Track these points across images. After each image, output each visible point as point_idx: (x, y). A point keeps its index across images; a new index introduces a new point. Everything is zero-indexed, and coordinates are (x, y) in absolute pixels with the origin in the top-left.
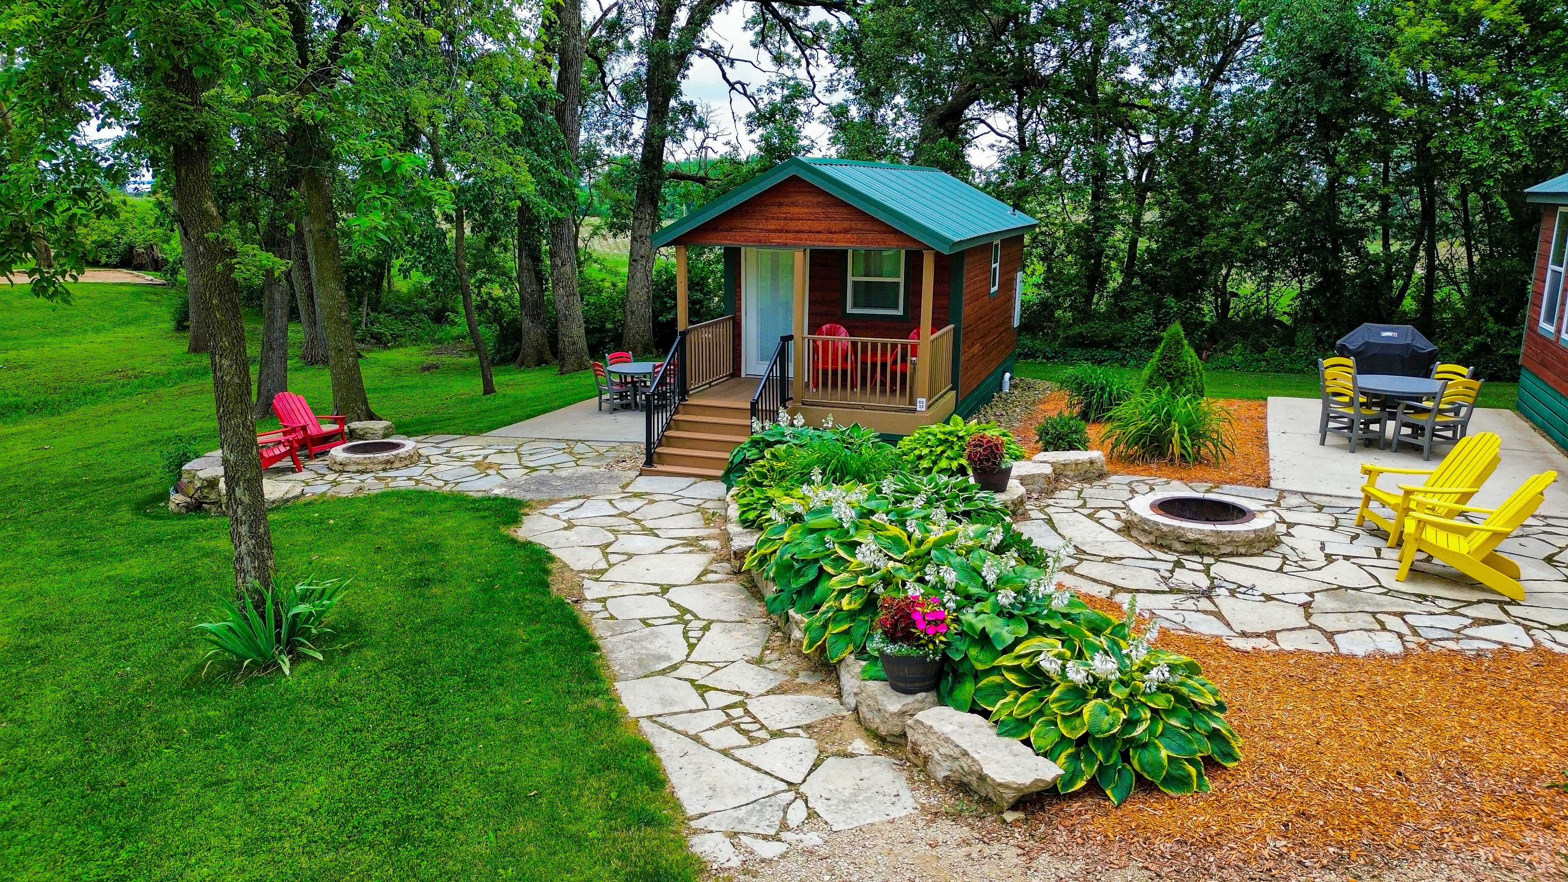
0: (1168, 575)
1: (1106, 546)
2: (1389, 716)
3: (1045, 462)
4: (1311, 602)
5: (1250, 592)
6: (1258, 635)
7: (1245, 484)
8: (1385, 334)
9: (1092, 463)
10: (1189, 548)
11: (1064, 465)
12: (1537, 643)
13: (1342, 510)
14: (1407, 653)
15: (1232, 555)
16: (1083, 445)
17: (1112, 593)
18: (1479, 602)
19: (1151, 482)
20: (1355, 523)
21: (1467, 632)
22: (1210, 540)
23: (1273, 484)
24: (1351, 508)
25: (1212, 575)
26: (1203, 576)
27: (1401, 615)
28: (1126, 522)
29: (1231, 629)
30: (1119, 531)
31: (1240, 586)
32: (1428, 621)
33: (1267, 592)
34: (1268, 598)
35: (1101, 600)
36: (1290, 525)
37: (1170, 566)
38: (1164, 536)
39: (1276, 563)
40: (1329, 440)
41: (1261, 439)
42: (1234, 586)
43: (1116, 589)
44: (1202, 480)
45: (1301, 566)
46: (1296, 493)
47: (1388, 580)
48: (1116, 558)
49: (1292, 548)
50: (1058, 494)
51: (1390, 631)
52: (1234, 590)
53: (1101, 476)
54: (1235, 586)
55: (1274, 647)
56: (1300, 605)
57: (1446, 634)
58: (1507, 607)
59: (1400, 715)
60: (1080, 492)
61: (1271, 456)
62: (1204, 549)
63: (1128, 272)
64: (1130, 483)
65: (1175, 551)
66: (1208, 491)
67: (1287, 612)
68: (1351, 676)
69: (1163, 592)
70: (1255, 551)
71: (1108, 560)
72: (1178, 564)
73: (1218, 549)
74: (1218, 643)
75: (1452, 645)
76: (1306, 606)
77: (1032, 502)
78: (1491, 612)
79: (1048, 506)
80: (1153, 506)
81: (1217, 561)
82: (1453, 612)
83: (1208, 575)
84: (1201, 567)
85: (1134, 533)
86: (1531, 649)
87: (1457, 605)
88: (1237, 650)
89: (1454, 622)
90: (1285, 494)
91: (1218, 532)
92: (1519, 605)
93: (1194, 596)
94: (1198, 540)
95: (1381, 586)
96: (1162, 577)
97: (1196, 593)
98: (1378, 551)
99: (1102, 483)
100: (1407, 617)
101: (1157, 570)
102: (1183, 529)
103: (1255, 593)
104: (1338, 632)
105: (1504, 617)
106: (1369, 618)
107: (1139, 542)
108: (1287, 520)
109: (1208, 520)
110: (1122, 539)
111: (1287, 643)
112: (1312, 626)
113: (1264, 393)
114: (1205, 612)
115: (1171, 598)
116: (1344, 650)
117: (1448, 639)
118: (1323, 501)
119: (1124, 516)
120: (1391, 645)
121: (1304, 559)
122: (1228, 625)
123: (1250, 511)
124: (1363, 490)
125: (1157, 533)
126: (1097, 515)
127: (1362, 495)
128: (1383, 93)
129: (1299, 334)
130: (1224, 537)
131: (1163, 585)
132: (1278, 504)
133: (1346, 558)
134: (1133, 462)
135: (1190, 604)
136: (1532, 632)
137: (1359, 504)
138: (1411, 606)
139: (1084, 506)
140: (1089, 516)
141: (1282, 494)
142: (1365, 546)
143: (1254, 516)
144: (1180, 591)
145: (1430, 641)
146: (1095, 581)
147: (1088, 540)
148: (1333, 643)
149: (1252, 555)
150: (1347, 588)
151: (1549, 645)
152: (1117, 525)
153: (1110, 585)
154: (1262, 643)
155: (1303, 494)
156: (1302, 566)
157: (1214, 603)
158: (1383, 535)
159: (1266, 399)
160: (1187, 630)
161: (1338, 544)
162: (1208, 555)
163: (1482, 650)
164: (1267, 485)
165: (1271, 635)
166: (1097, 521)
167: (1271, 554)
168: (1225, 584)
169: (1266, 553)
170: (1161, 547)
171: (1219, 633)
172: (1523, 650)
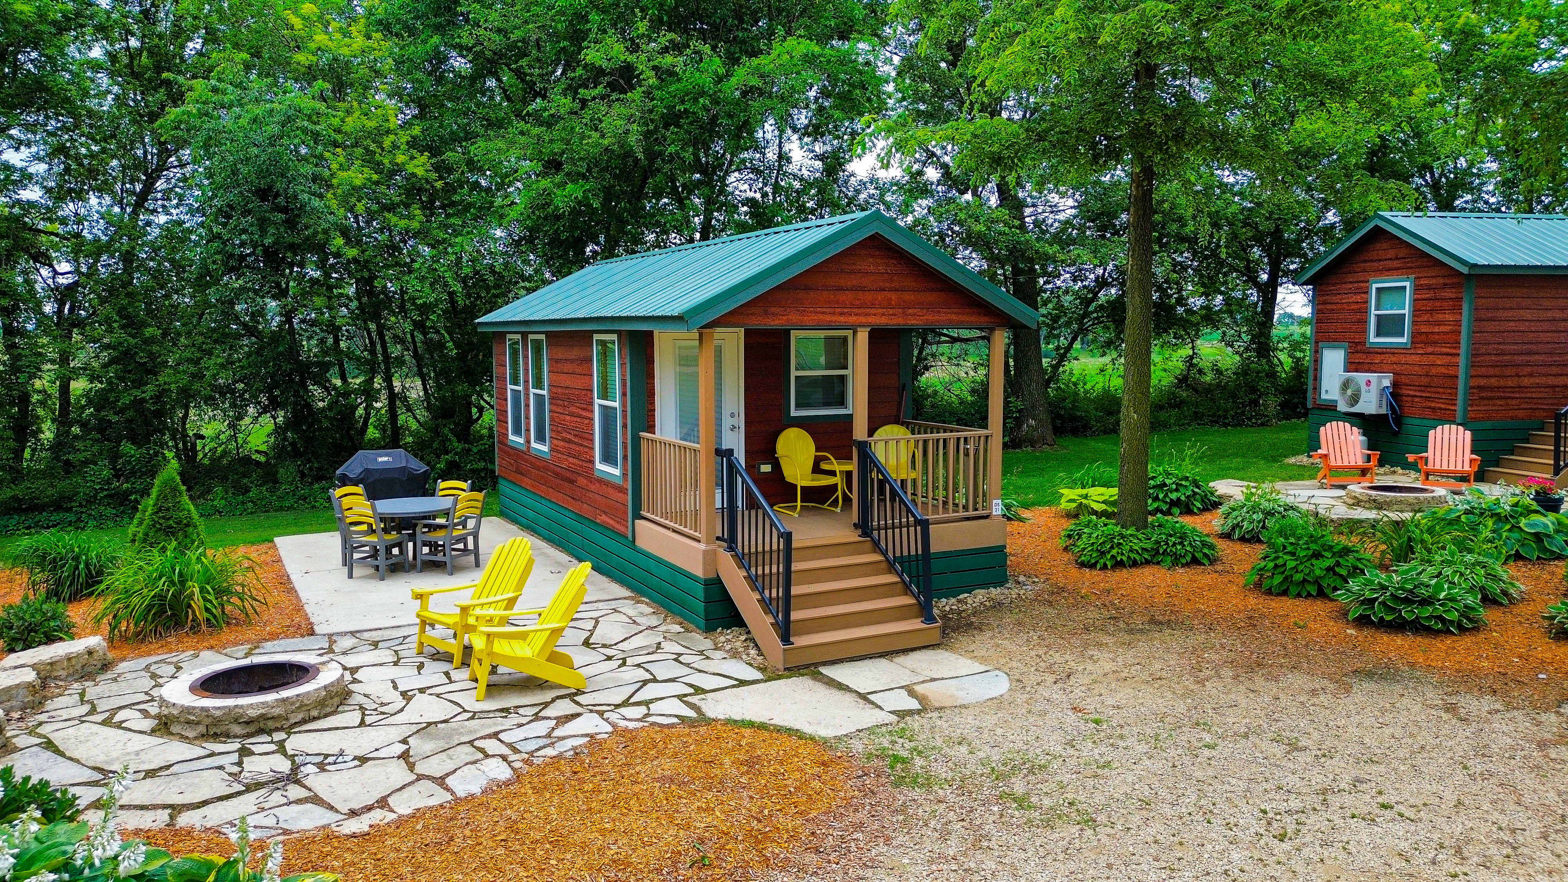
0: (236, 769)
1: (143, 756)
2: (538, 850)
3: (22, 666)
4: (408, 750)
5: (340, 759)
6: (369, 808)
7: (287, 637)
8: (380, 459)
9: (90, 653)
10: (252, 729)
11: (51, 664)
12: (614, 725)
13: (397, 642)
14: (518, 776)
15: (304, 721)
16: (66, 633)
17: (172, 817)
18: (553, 700)
19: (175, 660)
20: (416, 651)
21: (557, 733)
22: (276, 711)
23: (317, 629)
24: (405, 637)
25: (290, 752)
26: (278, 757)
27: (495, 735)
28: (158, 717)
29: (337, 811)
30: (153, 732)
31: (327, 756)
32: (520, 734)
33: (360, 753)
34: (363, 760)
35: (161, 831)
36: (354, 670)
37: (235, 757)
38: (217, 721)
39: (354, 717)
40: (356, 572)
41: (285, 583)
42: (319, 759)
43: (176, 809)
44: (236, 644)
45: (383, 713)
46: (346, 633)
47: (470, 701)
48: (161, 768)
49: (365, 695)
50: (49, 705)
51: (493, 756)
52: (322, 763)
53: (106, 667)
54: (321, 758)
55: (391, 816)
56: (399, 757)
57: (541, 742)
58: (576, 698)
59: (548, 846)
60: (82, 695)
61: (304, 601)
62: (271, 724)
63: (63, 419)
64: (147, 668)
65: (235, 737)
66: (247, 656)
67: (389, 770)
68: (483, 820)
69: (239, 793)
70: (328, 710)
71: (151, 774)
72: (244, 752)
73: (287, 719)
74: (328, 835)
75: (550, 752)
76: (404, 756)
77: (14, 725)
78: (564, 707)
79: (41, 724)
80: (193, 689)
81: (289, 734)
82: (537, 717)
83: (285, 754)
84: (273, 747)
85: (175, 729)
86: (612, 733)
87: (537, 709)
88: (354, 836)
89: (542, 728)
90: (334, 638)
91: (284, 700)
92: (584, 693)
93: (279, 785)
94: (262, 716)
95: (465, 711)
96: (230, 774)
97: (279, 781)
98: (447, 674)
99: (109, 675)
100: (501, 736)
101: (221, 768)
102: (242, 707)
103: (346, 759)
104: (448, 775)
105: (579, 710)
106: (468, 749)
107: (184, 738)
108: (349, 666)
109: (262, 689)
110: (161, 740)
111: (403, 805)
112: (420, 777)
113: (266, 534)
114: (299, 802)
115: (251, 798)
116: (461, 794)
117: (544, 747)
118: (376, 636)
119: (153, 710)
120: (499, 771)
121: (382, 704)
122: (331, 808)
123: (312, 666)
124: (418, 616)
125: (208, 721)
126: (118, 718)
127: (418, 621)
128: (326, 232)
129: (281, 471)
130: (293, 704)
131: (235, 784)
132: (331, 651)
133: (422, 691)
134: (143, 641)
135: (277, 797)
136: (606, 715)
137: (416, 629)
138: (500, 724)
139: (93, 711)
140: (105, 723)
141: (331, 638)
142: (433, 674)
143: (318, 671)
144: (259, 786)
145: (531, 753)
146: (143, 808)
147: (115, 755)
148: (448, 789)
149: (326, 716)
150: (436, 723)
151: (623, 723)
152: (148, 724)
153: (165, 807)
154: (378, 816)
155: (353, 633)
156: (383, 711)
157: (305, 787)
158: (447, 658)
159: (272, 541)
160: (286, 832)
161: (409, 679)
162: (277, 729)
163: (576, 747)
164: (312, 633)
165: (383, 803)
166: (119, 726)
167: (346, 708)
168: (309, 759)
169: (340, 709)
170: (216, 737)
171: (324, 822)
172: (606, 736)
